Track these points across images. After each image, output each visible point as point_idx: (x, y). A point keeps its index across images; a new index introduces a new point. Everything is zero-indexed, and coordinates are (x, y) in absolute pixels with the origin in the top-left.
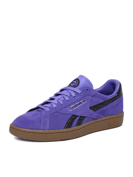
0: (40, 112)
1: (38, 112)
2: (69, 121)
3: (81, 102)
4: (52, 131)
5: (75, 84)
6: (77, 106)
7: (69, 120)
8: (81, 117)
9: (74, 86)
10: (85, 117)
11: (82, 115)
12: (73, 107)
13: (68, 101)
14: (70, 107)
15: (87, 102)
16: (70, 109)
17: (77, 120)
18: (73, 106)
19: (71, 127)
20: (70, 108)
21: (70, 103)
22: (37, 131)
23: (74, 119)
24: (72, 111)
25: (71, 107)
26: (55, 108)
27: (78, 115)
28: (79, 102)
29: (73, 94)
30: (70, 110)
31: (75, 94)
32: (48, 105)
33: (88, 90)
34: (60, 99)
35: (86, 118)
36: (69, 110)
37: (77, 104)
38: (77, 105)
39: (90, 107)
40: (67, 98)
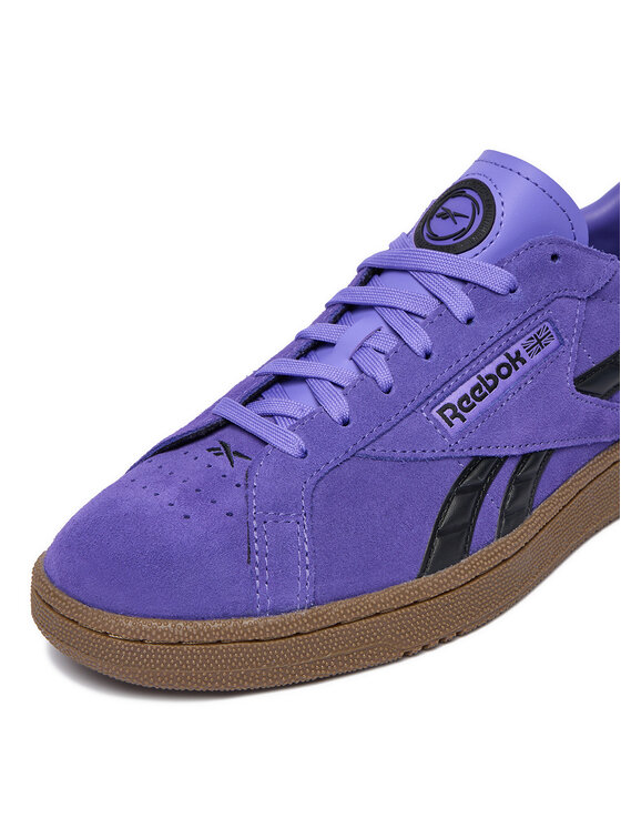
0: (235, 459)
1: (222, 462)
2: (450, 512)
3: (518, 353)
4: (336, 609)
5: (463, 223)
6: (491, 389)
7: (448, 502)
8: (525, 457)
9: (455, 236)
10: (551, 452)
11: (530, 449)
12: (465, 397)
13: (428, 356)
14: (447, 401)
15: (553, 343)
16: (444, 417)
17: (504, 489)
18: (465, 389)
19: (466, 553)
20: (448, 413)
21: (447, 373)
22: (231, 623)
23: (479, 490)
24: (461, 434)
25: (453, 399)
26: (346, 423)
27: (504, 453)
28: (502, 359)
29: (461, 304)
30: (451, 425)
31: (475, 302)
32: (294, 403)
33: (554, 257)
34: (371, 343)
35: (554, 460)
36: (441, 426)
37: (491, 369)
38: (490, 382)
39: (579, 373)
40: (419, 340)
